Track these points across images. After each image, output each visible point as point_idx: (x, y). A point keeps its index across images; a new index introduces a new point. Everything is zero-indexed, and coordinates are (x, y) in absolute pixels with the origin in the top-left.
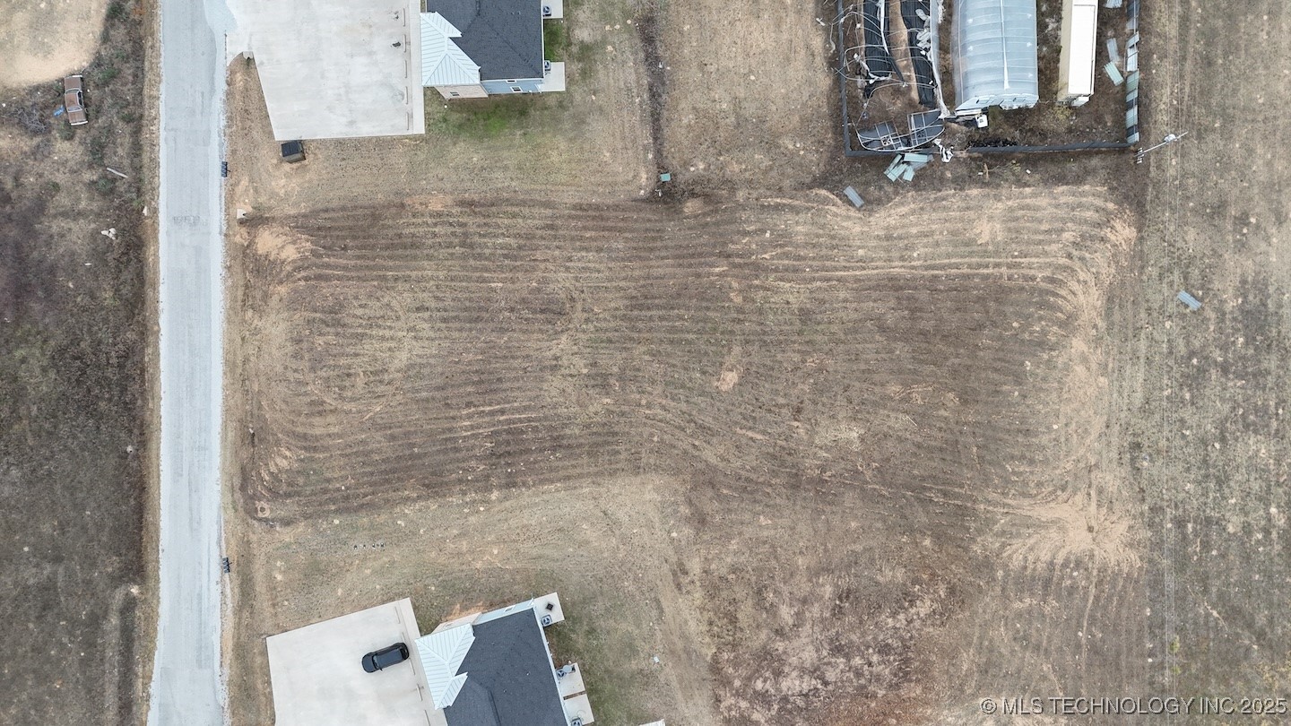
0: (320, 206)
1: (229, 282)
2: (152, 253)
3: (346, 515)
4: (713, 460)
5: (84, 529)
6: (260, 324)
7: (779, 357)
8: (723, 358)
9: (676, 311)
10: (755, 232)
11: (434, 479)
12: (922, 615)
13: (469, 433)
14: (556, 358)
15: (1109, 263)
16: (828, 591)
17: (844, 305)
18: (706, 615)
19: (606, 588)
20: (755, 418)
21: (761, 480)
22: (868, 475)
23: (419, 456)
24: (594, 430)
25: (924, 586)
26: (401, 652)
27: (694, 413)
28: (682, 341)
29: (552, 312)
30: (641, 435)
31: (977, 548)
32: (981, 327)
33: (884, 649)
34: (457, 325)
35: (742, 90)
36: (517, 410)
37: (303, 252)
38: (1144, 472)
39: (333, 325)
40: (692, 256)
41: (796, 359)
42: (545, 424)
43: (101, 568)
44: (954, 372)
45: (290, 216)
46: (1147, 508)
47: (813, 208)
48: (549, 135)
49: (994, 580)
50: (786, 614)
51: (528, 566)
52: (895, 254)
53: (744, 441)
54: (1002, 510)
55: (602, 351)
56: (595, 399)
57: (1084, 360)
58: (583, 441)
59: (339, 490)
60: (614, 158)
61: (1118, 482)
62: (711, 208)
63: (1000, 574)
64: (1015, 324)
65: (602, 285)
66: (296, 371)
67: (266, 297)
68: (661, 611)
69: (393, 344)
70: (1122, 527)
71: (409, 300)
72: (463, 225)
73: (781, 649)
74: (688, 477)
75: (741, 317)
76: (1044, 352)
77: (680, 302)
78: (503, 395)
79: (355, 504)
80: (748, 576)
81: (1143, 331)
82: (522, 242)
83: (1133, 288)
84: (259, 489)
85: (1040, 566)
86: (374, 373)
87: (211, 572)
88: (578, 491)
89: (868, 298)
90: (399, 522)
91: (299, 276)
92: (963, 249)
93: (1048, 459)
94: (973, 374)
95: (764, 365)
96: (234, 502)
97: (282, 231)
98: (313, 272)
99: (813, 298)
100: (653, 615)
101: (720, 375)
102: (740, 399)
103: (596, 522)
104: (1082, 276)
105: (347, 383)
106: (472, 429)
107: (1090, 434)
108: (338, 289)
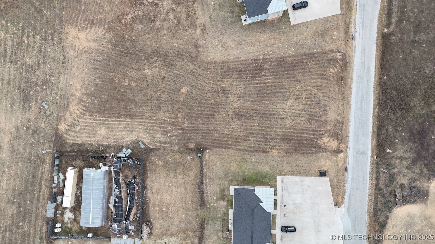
0: (315, 155)
1: (347, 131)
2: (374, 143)
3: (311, 53)
4: (191, 65)
5: (403, 51)
6: (337, 117)
7: (168, 96)
8: (185, 97)
9: (199, 113)
10: (173, 136)
11: (281, 63)
12: (130, 14)
13: (269, 77)
14: (239, 100)
15: (67, 118)
16: (158, 23)
17: (147, 111)
18: (196, 16)
19: (227, 26)
20: (177, 77)
21: (176, 58)
22: (143, 58)
23: (286, 71)
24: (228, 76)
25: (129, 23)
26: (295, 7)
27: (196, 80)
28: (198, 103)
29: (239, 115)
30: (213, 74)
31: (112, 34)
32: (106, 102)
33: (142, 4)
34: (270, 113)
35: (174, 181)
36: (252, 84)
37: (321, 140)
38: (62, 55)
39: (312, 115)
40: (193, 130)
41: (163, 95)
42: (244, 79)
43: (397, 38)
44: (115, 88)
45: (325, 152)
46: (62, 44)
47: (154, 142)
48: (237, 172)
49: (108, 24)
50: (171, 16)
51: (252, 34)
52: (130, 126)
53: (181, 71)
54: (104, 45)
55: (224, 101)
56: (227, 86)
57: (76, 90)
58: (232, 73)
59: (313, 61)
60: (216, 163)
61: (69, 52)
62: (186, 145)
63: (106, 26)
64: (96, 102)
65: (222, 123)
66: (326, 101)
67: (335, 126)
68: (210, 18)
69: (292, 107)
70: (70, 39)
71: (286, 122)
72: (266, 145)
73: (174, 5)
74: (199, 60)
75: (179, 110)
76: (88, 93)
77: (198, 116)
78: (257, 89)
79: (308, 56)
80: (182, 28)
81: (59, 97)
82: (248, 138)
83: (61, 111)
84: (341, 62)
85: (94, 28)
86: (299, 98)
87: (358, 35)
88: (234, 57)
89: (139, 113)
90: (294, 49)
91: (323, 132)
92: (110, 126)
93: (90, 60)
94: (109, 87)
95: (172, 94)
96: (350, 58)
97: (328, 147)
98: (318, 133)
99: (156, 114)
100: (213, 17)
101: (187, 92)
102: (181, 84)
103: (229, 47)
104: (75, 115)
105: (308, 96)
106: (267, 79)
107: (77, 67)
108: (310, 127)
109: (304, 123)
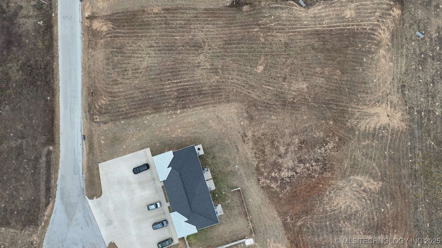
0: (115, 12)
1: (83, 39)
2: (56, 29)
3: (126, 120)
4: (255, 97)
5: (33, 127)
6: (94, 53)
7: (278, 60)
8: (258, 61)
9: (241, 45)
10: (268, 16)
11: (157, 106)
12: (330, 148)
13: (169, 90)
14: (199, 63)
15: (392, 23)
16: (297, 141)
17: (300, 41)
18: (254, 151)
19: (218, 142)
20: (269, 82)
21: (272, 103)
22: (310, 100)
23: (151, 98)
24: (213, 88)
25: (330, 138)
26: (147, 166)
27: (248, 81)
28: (243, 55)
29: (197, 46)
30: (230, 89)
31: (349, 124)
32: (348, 47)
33: (317, 161)
34: (164, 52)
36: (186, 81)
37: (109, 28)
38: (406, 95)
39: (120, 53)
40: (246, 25)
41: (283, 61)
42: (196, 86)
43: (39, 141)
44: (339, 63)
45: (104, 16)
46: (408, 107)
47: (288, 8)
49: (355, 135)
50: (282, 149)
51: (191, 136)
52: (317, 23)
53: (266, 90)
54: (357, 110)
55: (215, 60)
56: (213, 77)
57: (384, 57)
58: (209, 92)
59: (123, 111)
61: (397, 99)
62: (253, 8)
63: (357, 132)
64: (360, 45)
65: (215, 36)
66: (107, 69)
67: (96, 44)
68: (238, 150)
69: (141, 59)
70: (399, 115)
71: (147, 44)
72: (165, 17)
73: (280, 162)
74: (246, 104)
75: (264, 46)
76: (370, 55)
77: (243, 41)
78: (181, 76)
79: (129, 116)
80: (268, 137)
81: (405, 46)
82: (186, 22)
83: (401, 31)
84: (95, 111)
85: (371, 129)
86: (135, 70)
87: (78, 140)
88: (208, 109)
89: (309, 37)
90: (145, 122)
91: (108, 36)
92: (341, 20)
93: (372, 92)
94: (346, 63)
95: (272, 63)
96: (86, 116)
97: (102, 21)
98: (113, 35)
99: (289, 39)
100: (235, 151)
101: (257, 67)
102: (264, 75)
103: (214, 120)
104: (383, 27)
105: (126, 73)
106: (170, 88)
107: (387, 83)
108: (122, 40)
109: (128, 43)
